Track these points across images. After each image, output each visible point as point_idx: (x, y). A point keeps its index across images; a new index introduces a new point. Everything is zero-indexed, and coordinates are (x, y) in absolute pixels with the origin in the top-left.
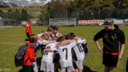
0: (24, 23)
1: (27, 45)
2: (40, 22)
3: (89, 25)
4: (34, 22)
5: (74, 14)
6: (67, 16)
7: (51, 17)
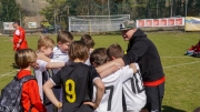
0: (9, 26)
1: (16, 79)
2: (47, 25)
3: (161, 30)
4: (33, 24)
5: (124, 6)
6: (108, 9)
7: (73, 13)
